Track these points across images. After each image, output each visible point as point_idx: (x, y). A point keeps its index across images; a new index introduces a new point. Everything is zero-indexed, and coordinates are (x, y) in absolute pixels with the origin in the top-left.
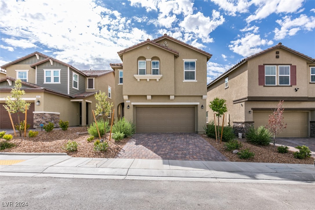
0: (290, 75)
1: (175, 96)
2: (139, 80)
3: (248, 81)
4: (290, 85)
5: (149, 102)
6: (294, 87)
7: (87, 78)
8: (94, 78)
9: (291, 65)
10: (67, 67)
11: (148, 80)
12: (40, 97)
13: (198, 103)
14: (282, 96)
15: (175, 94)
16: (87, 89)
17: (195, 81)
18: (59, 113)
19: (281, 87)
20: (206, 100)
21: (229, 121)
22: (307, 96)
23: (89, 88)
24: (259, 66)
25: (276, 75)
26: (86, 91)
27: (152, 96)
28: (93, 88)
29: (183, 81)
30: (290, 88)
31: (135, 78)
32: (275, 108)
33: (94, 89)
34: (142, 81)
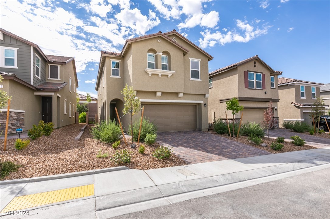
0: (261, 81)
1: (184, 94)
2: (150, 74)
3: (238, 84)
4: (262, 89)
5: (158, 99)
6: (264, 91)
7: (48, 64)
8: (59, 66)
9: (262, 73)
10: (30, 46)
11: (160, 75)
12: (2, 87)
13: (202, 102)
14: (258, 97)
15: (185, 91)
16: (48, 79)
17: (199, 80)
18: (24, 112)
19: (257, 91)
20: (207, 98)
21: (215, 118)
22: (271, 98)
23: (51, 78)
24: (245, 72)
25: (254, 81)
26: (47, 81)
27: (163, 93)
28: (58, 78)
29: (190, 79)
30: (262, 91)
31: (147, 73)
32: (267, 107)
33: (60, 79)
34: (153, 76)
